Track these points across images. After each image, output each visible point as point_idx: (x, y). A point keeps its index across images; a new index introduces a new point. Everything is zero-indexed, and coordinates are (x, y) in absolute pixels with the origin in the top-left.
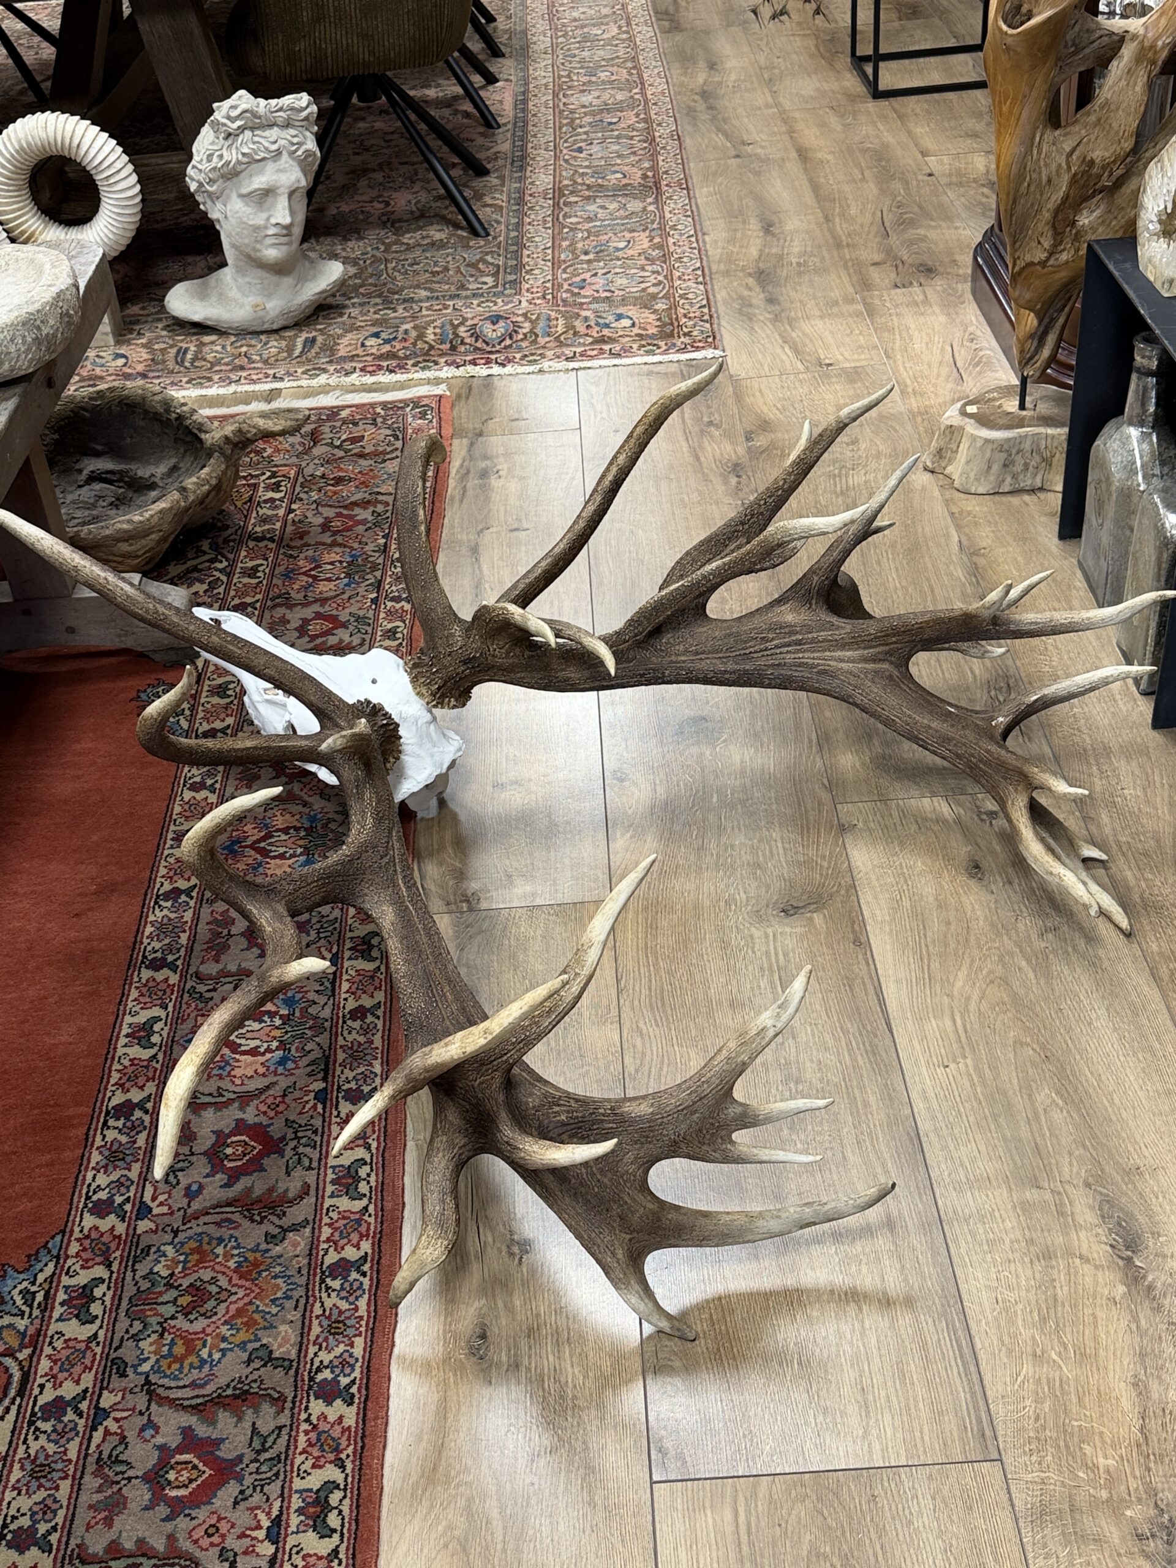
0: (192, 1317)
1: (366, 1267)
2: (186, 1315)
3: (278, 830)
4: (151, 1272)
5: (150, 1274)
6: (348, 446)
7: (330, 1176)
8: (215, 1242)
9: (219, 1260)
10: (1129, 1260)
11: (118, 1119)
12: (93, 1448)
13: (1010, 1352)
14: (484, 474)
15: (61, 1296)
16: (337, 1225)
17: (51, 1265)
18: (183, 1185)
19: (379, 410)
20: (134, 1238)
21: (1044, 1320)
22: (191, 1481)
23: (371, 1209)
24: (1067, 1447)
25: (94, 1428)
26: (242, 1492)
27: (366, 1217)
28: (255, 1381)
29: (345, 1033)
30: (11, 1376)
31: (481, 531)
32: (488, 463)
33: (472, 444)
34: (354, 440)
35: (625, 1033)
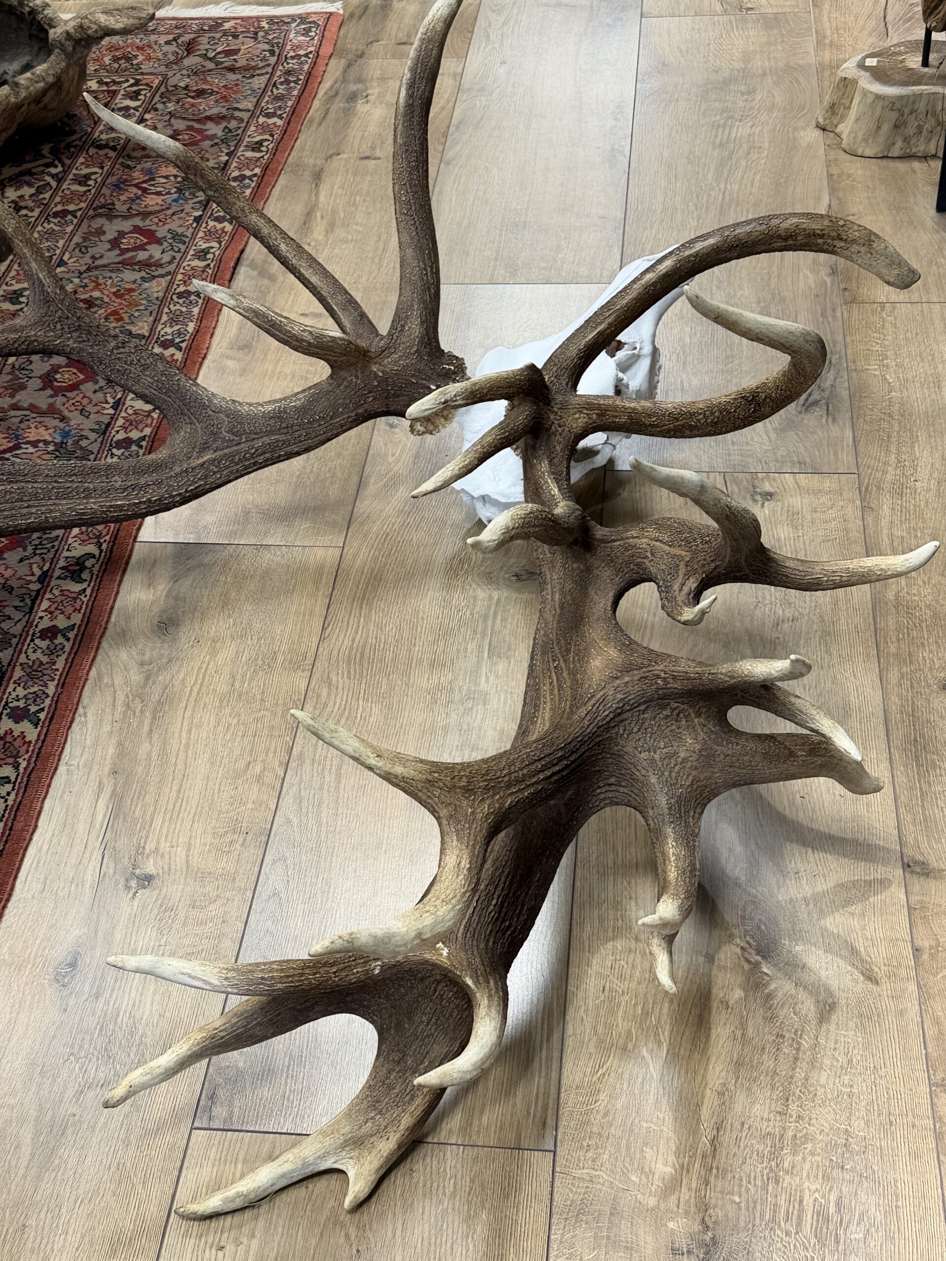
3: (28, 443)
6: (221, 58)
10: (757, 965)
13: (601, 1042)
14: (353, 97)
19: (264, 24)
21: (646, 1014)
24: (628, 1148)
29: (30, 651)
31: (331, 156)
32: (360, 86)
33: (349, 65)
34: (228, 53)
35: (314, 683)
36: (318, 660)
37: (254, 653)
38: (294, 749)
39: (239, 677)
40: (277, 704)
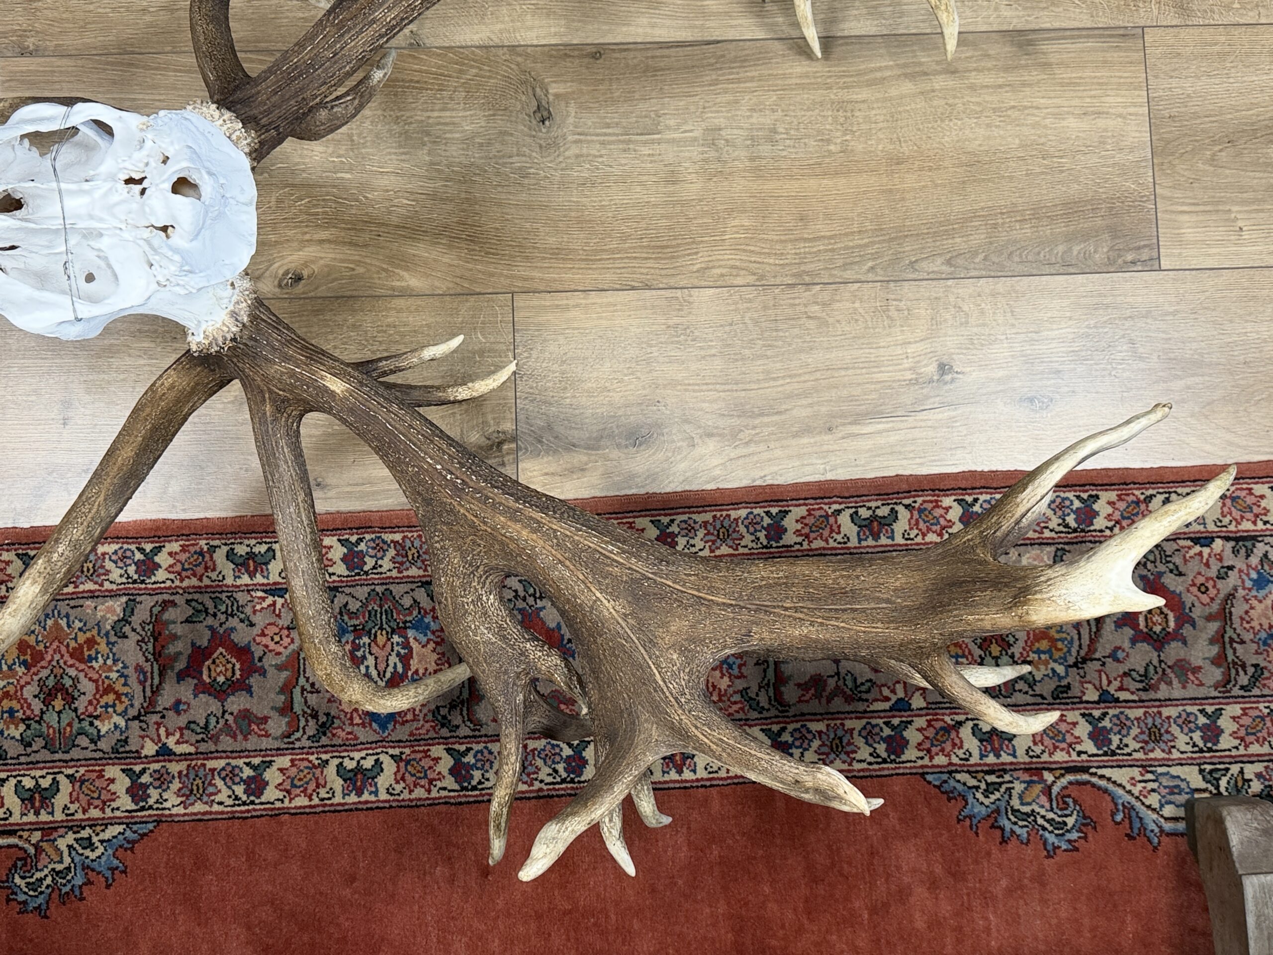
1: (970, 499)
7: (870, 542)
15: (991, 759)
16: (924, 529)
17: (958, 776)
20: (930, 708)
23: (906, 502)
26: (1171, 571)
27: (917, 505)
30: (1070, 783)
35: (706, 283)
36: (675, 286)
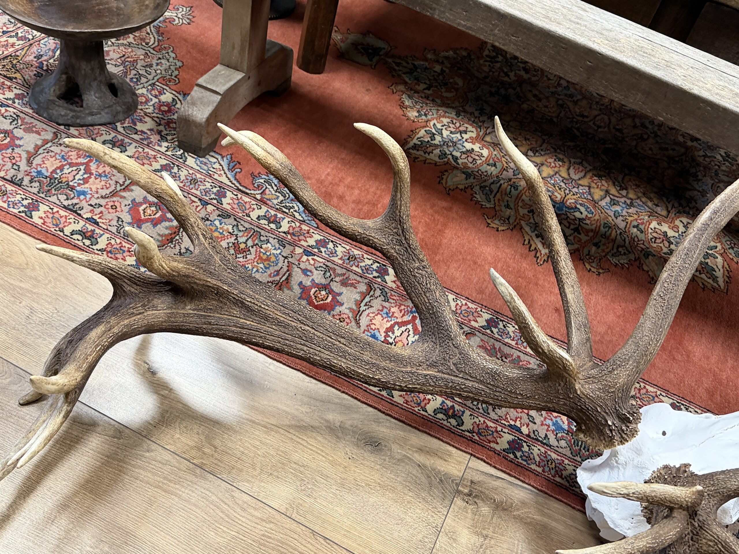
0: (231, 245)
2: (234, 244)
4: (268, 242)
5: (268, 241)
8: (267, 266)
9: (255, 263)
11: (377, 267)
12: (190, 196)
15: (279, 215)
17: (301, 219)
18: (314, 270)
20: (294, 244)
22: (144, 212)
25: (200, 200)
26: (122, 221)
28: (175, 246)
30: (250, 190)
35: (270, 511)
36: (293, 522)
37: (321, 486)
38: (211, 476)
39: (302, 469)
40: (262, 481)
